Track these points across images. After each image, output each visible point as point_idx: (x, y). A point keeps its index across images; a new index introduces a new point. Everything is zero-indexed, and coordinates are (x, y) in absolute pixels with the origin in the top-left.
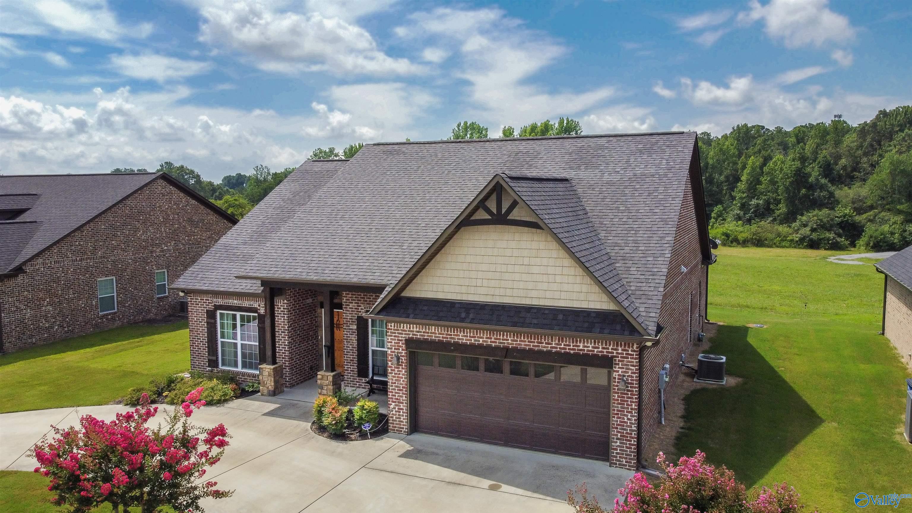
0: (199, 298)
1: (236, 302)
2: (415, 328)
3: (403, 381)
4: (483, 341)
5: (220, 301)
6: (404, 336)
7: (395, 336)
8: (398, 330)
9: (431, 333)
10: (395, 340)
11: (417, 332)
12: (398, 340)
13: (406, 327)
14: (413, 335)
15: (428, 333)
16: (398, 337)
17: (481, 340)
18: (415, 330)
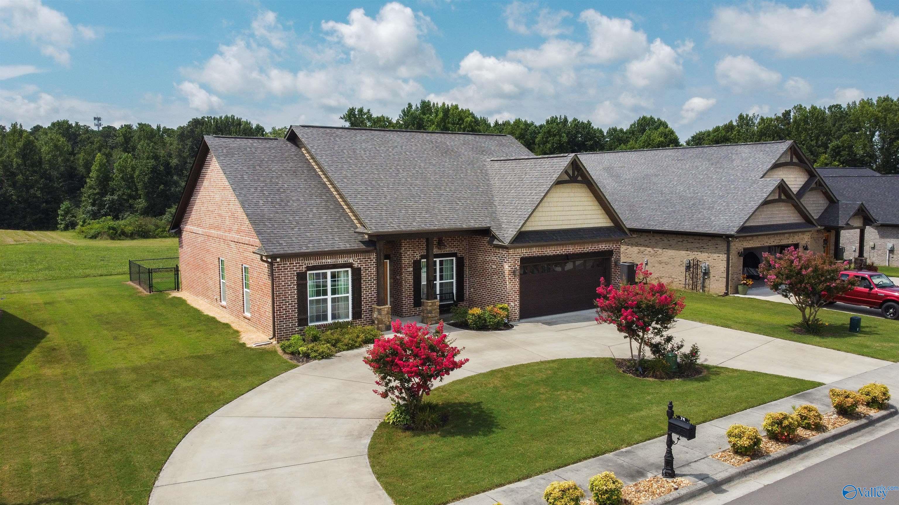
0: (288, 263)
1: (329, 261)
2: (524, 251)
3: (517, 286)
4: (559, 252)
5: (313, 262)
6: (518, 257)
7: (513, 258)
8: (515, 253)
9: (533, 252)
10: (513, 260)
11: (525, 253)
12: (515, 260)
13: (519, 250)
14: (523, 255)
15: (531, 252)
16: (515, 258)
17: (558, 252)
18: (524, 252)
